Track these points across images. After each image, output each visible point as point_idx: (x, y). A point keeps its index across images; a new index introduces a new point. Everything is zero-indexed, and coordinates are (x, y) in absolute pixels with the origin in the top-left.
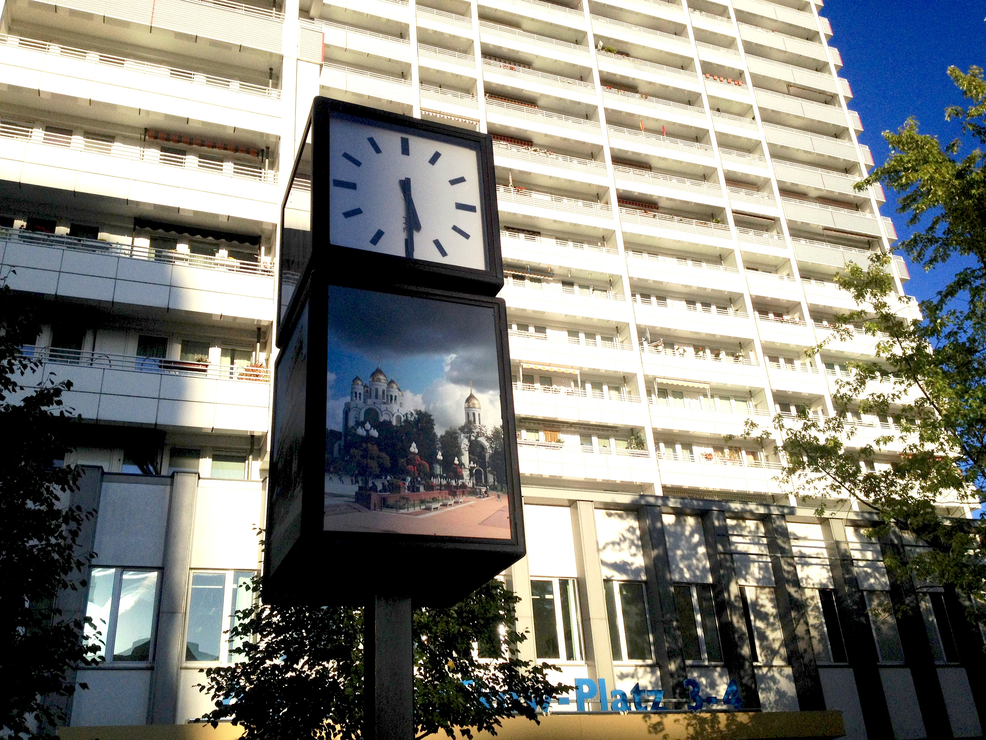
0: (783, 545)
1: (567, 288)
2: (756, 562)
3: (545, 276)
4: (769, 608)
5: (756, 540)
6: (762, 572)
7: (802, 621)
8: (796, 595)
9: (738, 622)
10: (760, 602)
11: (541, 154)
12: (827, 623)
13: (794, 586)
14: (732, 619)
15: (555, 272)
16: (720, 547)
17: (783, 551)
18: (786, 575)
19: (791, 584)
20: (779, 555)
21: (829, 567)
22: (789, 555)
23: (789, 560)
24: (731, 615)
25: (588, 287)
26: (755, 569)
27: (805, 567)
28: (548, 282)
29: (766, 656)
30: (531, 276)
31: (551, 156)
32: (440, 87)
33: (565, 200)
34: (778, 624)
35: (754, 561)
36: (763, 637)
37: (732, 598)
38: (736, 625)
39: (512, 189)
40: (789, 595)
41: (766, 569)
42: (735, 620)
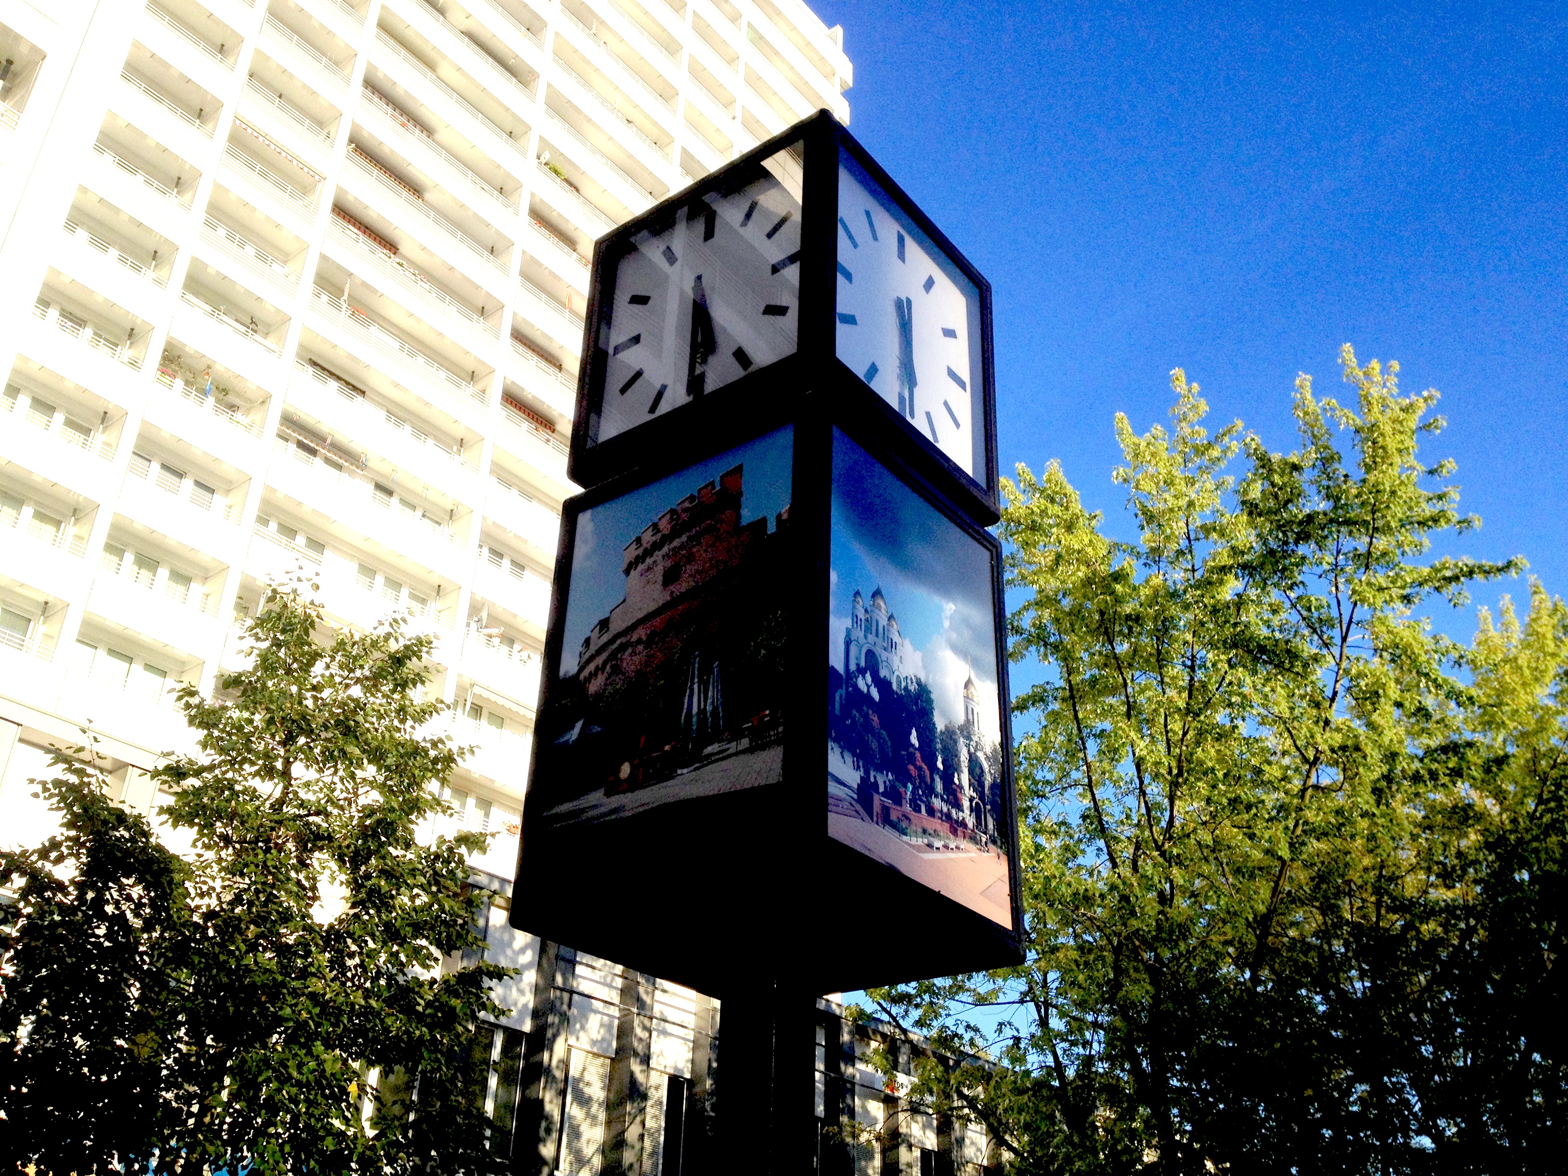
0: (644, 997)
1: (379, 494)
2: (599, 1012)
3: (352, 464)
4: (596, 1091)
5: (609, 980)
6: (602, 1031)
7: (638, 1119)
8: (640, 1077)
9: (551, 1102)
10: (587, 1077)
11: (407, 273)
12: (666, 1129)
13: (641, 1062)
14: (544, 1096)
15: (370, 464)
16: (559, 980)
17: (641, 1004)
18: (636, 1044)
19: (638, 1060)
20: (635, 1010)
21: (691, 1045)
22: (649, 1013)
23: (647, 1022)
24: (544, 1088)
25: (414, 508)
26: (594, 1022)
27: (662, 1037)
28: (351, 473)
29: (571, 1163)
30: (329, 454)
31: (423, 284)
32: (280, 97)
33: (420, 360)
34: (602, 1116)
35: (596, 1012)
36: (576, 1134)
37: (554, 1063)
38: (548, 1107)
39: (345, 306)
40: (632, 1074)
41: (609, 1027)
42: (547, 1098)
